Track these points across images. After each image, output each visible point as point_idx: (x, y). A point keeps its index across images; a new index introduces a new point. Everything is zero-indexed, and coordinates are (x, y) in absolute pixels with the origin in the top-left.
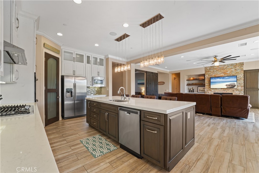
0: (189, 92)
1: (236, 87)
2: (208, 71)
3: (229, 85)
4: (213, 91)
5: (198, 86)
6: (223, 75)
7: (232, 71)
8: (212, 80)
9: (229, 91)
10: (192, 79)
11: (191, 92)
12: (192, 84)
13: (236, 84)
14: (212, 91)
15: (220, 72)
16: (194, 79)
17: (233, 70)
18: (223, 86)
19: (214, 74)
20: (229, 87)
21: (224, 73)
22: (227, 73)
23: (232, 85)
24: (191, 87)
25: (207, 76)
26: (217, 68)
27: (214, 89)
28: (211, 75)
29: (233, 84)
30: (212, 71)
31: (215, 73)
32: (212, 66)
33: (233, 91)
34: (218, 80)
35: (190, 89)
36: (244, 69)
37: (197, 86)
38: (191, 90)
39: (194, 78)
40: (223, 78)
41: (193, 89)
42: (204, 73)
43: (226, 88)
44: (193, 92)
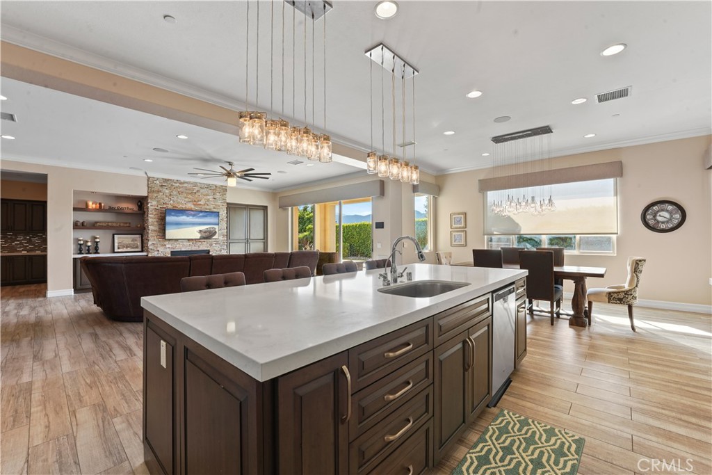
0: (81, 253)
1: (216, 237)
2: (156, 189)
3: (205, 232)
4: (170, 246)
5: (114, 232)
6: (193, 207)
7: (209, 200)
8: (169, 219)
9: (203, 246)
10: (94, 206)
11: (89, 253)
12: (94, 226)
13: (217, 230)
14: (167, 246)
15: (187, 200)
16: (100, 209)
17: (210, 198)
18: (194, 232)
19: (172, 202)
20: (204, 235)
21: (195, 203)
22: (199, 203)
23: (210, 232)
24: (85, 236)
25: (152, 205)
26: (180, 188)
27: (171, 242)
28: (166, 204)
29: (212, 229)
30: (167, 191)
31: (175, 198)
32: (169, 180)
33: (211, 245)
34: (183, 218)
35: (82, 242)
36: (228, 201)
37: (109, 233)
38: (89, 244)
39: (100, 204)
40: (194, 216)
41: (97, 242)
42: (146, 195)
43: (199, 238)
44: (97, 252)
